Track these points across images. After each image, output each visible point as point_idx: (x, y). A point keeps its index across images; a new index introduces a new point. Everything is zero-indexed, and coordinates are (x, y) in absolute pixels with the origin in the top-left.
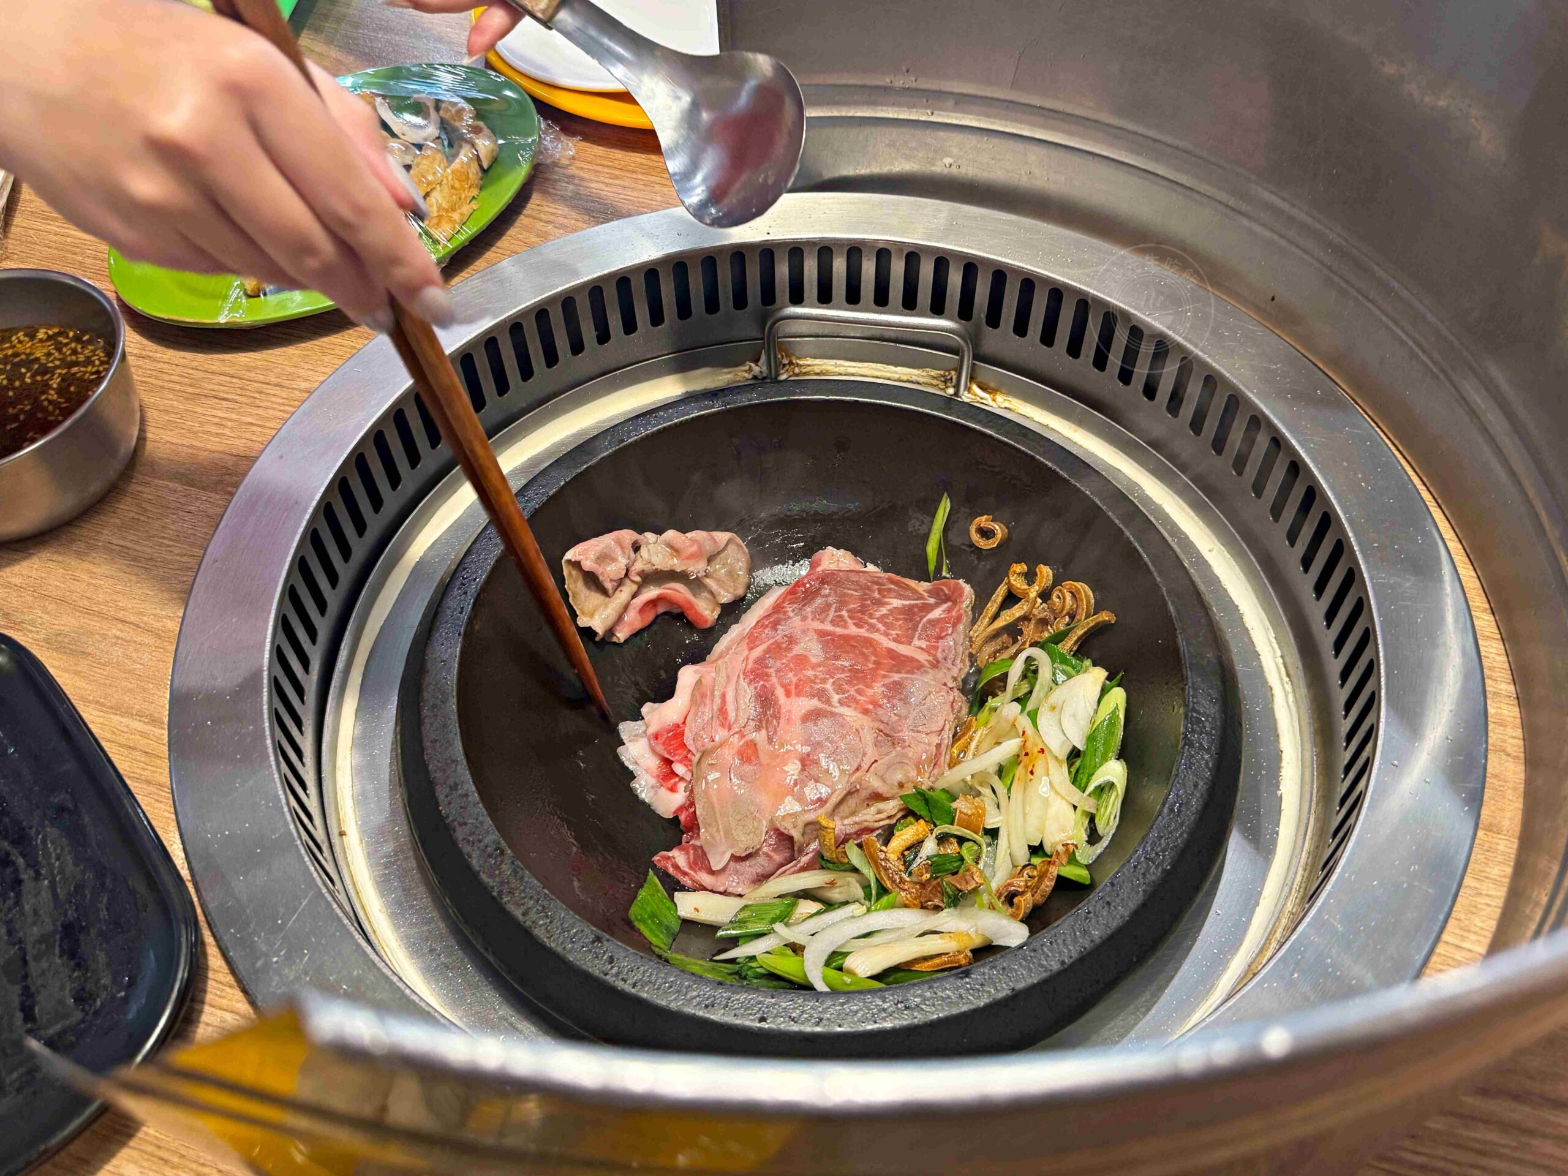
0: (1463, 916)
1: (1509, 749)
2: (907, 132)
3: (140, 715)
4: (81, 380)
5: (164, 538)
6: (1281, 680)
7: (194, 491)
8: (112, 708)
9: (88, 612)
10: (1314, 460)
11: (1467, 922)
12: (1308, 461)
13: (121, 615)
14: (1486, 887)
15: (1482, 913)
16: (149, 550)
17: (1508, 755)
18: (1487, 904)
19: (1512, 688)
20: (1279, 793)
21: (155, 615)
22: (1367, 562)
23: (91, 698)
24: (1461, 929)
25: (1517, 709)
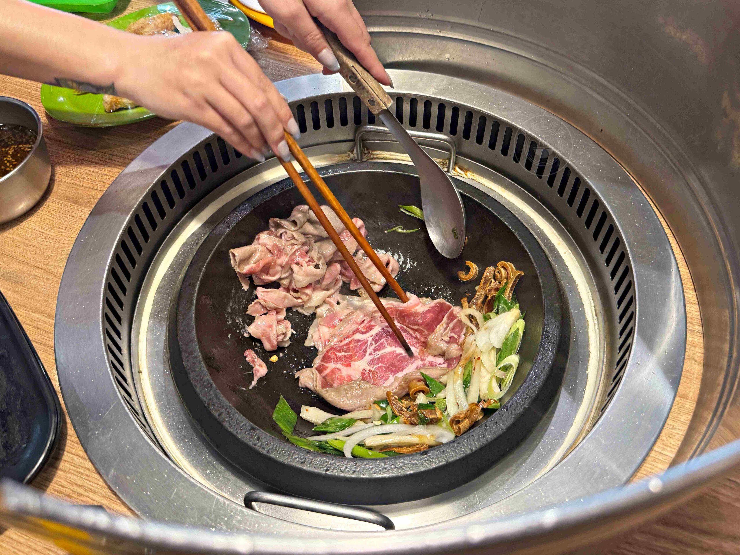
0: (665, 438)
1: (696, 358)
2: (427, 41)
3: (43, 313)
4: (24, 151)
5: (60, 228)
6: (593, 317)
7: (76, 206)
8: (31, 309)
9: (23, 262)
10: (614, 212)
11: (667, 442)
12: (611, 212)
13: (38, 265)
14: (677, 425)
15: (676, 438)
16: (52, 234)
17: (696, 361)
18: (677, 433)
19: (701, 328)
20: (587, 372)
21: (54, 265)
22: (635, 263)
23: (21, 304)
24: (664, 444)
25: (702, 339)
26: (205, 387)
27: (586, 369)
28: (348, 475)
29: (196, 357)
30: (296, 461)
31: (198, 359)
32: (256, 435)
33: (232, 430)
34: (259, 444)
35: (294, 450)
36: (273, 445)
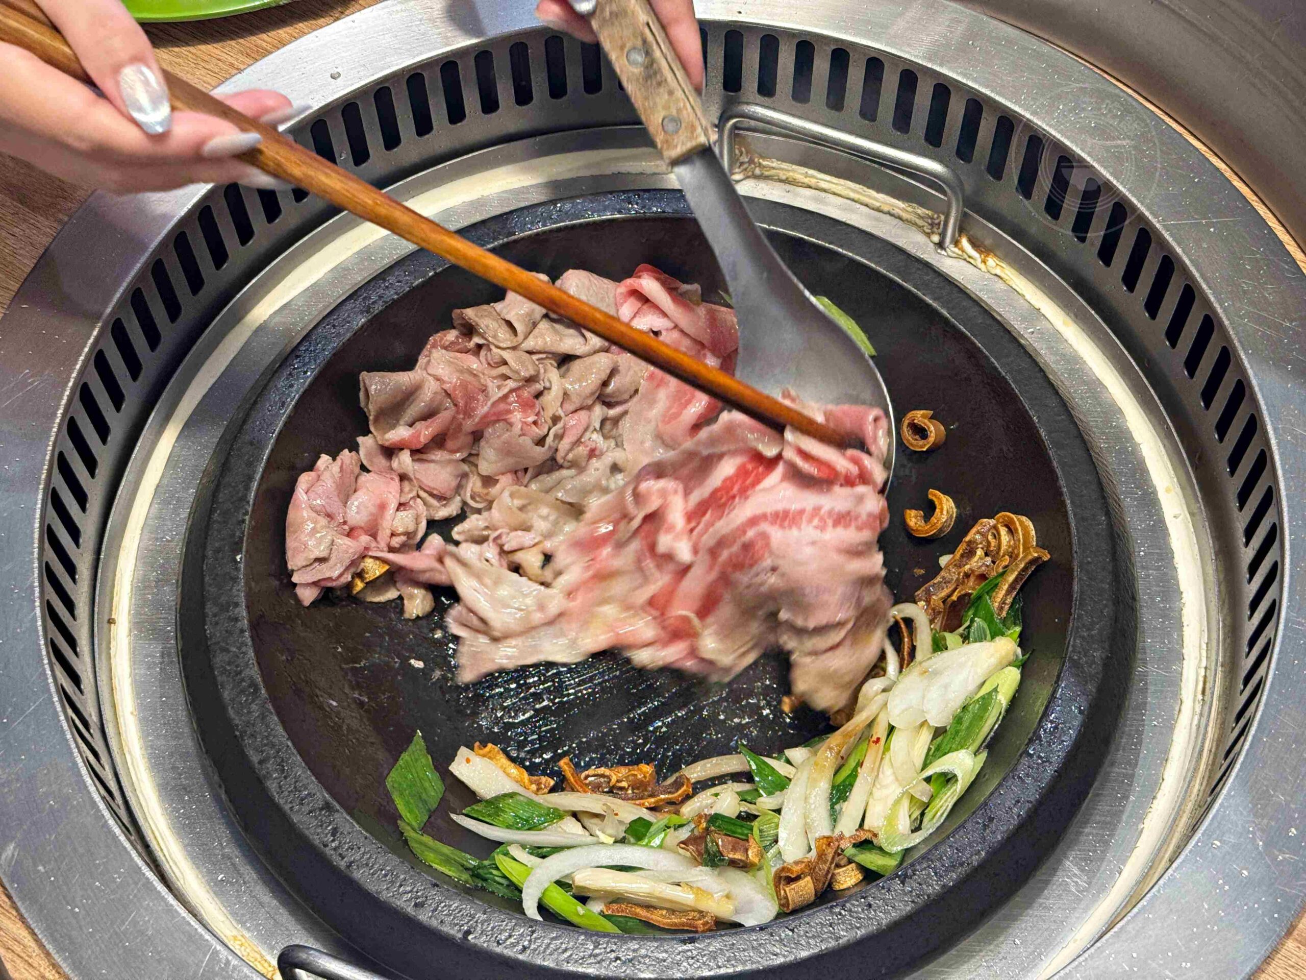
20: (1143, 826)
26: (242, 692)
27: (1142, 819)
28: (508, 952)
29: (236, 620)
30: (405, 897)
31: (239, 624)
32: (330, 823)
33: (282, 802)
34: (333, 845)
35: (405, 873)
36: (363, 854)
